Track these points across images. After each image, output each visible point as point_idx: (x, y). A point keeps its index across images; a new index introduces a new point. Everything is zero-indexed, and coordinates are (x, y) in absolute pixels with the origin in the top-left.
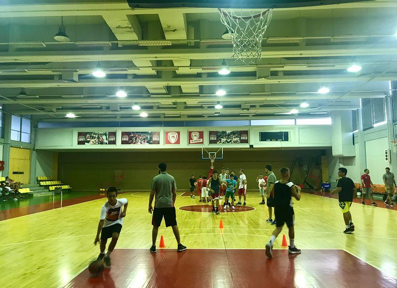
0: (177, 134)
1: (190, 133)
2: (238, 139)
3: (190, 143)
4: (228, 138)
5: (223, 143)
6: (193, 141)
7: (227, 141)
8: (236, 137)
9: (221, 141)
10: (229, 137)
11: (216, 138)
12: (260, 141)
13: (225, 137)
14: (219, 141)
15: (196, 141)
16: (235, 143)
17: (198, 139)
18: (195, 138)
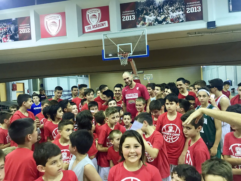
0: (60, 18)
1: (83, 12)
2: (181, 13)
4: (160, 14)
5: (150, 25)
6: (90, 28)
7: (156, 20)
8: (177, 9)
9: (145, 21)
10: (162, 11)
11: (134, 17)
12: (230, 11)
13: (153, 12)
14: (142, 22)
15: (96, 26)
16: (175, 22)
17: (99, 23)
18: (94, 22)
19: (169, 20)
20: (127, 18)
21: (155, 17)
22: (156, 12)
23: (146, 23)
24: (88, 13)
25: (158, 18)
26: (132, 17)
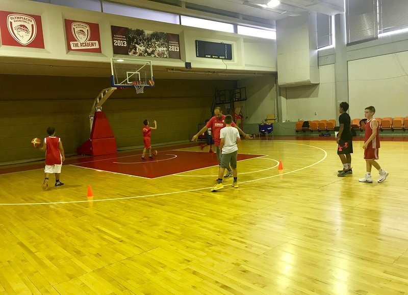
0: (33, 22)
1: (68, 24)
2: (165, 49)
3: (69, 48)
4: (148, 46)
5: (141, 55)
6: (77, 45)
7: (146, 51)
8: (162, 45)
9: (136, 50)
10: (150, 43)
11: (125, 43)
12: (197, 56)
13: (143, 43)
14: (133, 50)
15: (84, 45)
16: (161, 57)
17: (88, 42)
18: (82, 39)
19: (156, 54)
20: (119, 43)
21: (144, 48)
22: (145, 43)
23: (137, 53)
24: (73, 27)
25: (148, 50)
26: (124, 44)
